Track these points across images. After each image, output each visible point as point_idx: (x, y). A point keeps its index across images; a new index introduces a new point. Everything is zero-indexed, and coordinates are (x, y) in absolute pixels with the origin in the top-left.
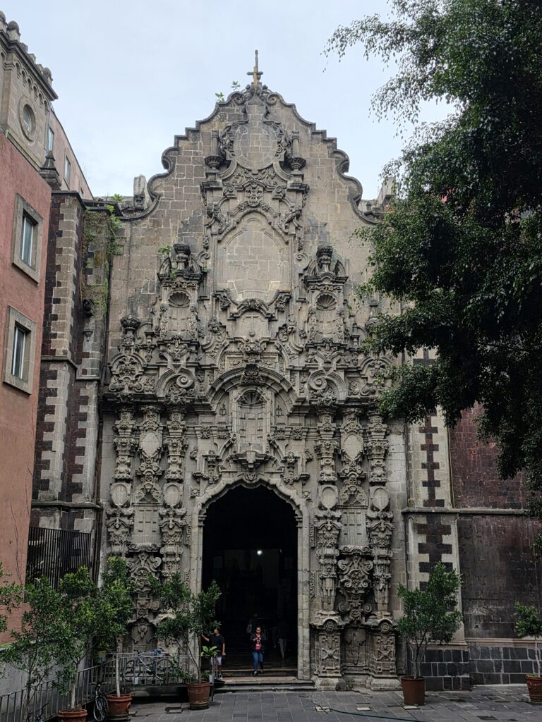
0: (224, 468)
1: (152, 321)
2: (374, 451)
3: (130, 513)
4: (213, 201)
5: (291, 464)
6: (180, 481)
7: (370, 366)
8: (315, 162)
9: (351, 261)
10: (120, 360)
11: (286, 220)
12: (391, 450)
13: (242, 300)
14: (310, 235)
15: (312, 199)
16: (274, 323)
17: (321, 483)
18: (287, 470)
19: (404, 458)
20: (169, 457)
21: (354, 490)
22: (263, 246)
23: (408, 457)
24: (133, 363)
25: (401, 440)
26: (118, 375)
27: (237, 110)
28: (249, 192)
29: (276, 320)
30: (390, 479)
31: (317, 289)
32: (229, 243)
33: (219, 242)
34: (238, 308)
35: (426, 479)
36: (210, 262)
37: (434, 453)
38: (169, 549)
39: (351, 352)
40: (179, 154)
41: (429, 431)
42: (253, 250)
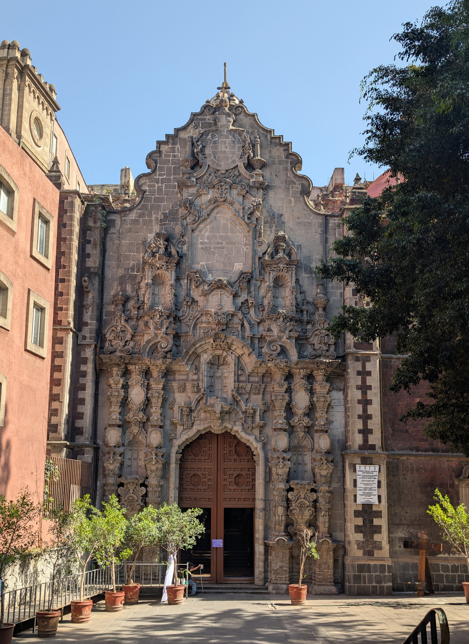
0: (196, 417)
1: (138, 296)
2: (319, 405)
3: (122, 451)
4: (189, 196)
5: (251, 414)
6: (161, 427)
7: (316, 334)
8: (274, 163)
9: (302, 246)
10: (113, 328)
11: (249, 213)
12: (333, 404)
13: (211, 279)
15: (271, 194)
16: (238, 298)
17: (275, 430)
18: (247, 419)
19: (343, 410)
20: (152, 407)
21: (302, 435)
22: (229, 234)
23: (346, 410)
24: (123, 331)
25: (342, 395)
26: (110, 340)
27: (209, 118)
28: (218, 189)
29: (240, 296)
30: (331, 427)
31: (273, 270)
32: (201, 231)
33: (193, 230)
34: (208, 286)
35: (361, 428)
36: (185, 248)
37: (369, 406)
38: (152, 481)
39: (302, 322)
40: (160, 156)
41: (364, 388)
42: (221, 237)
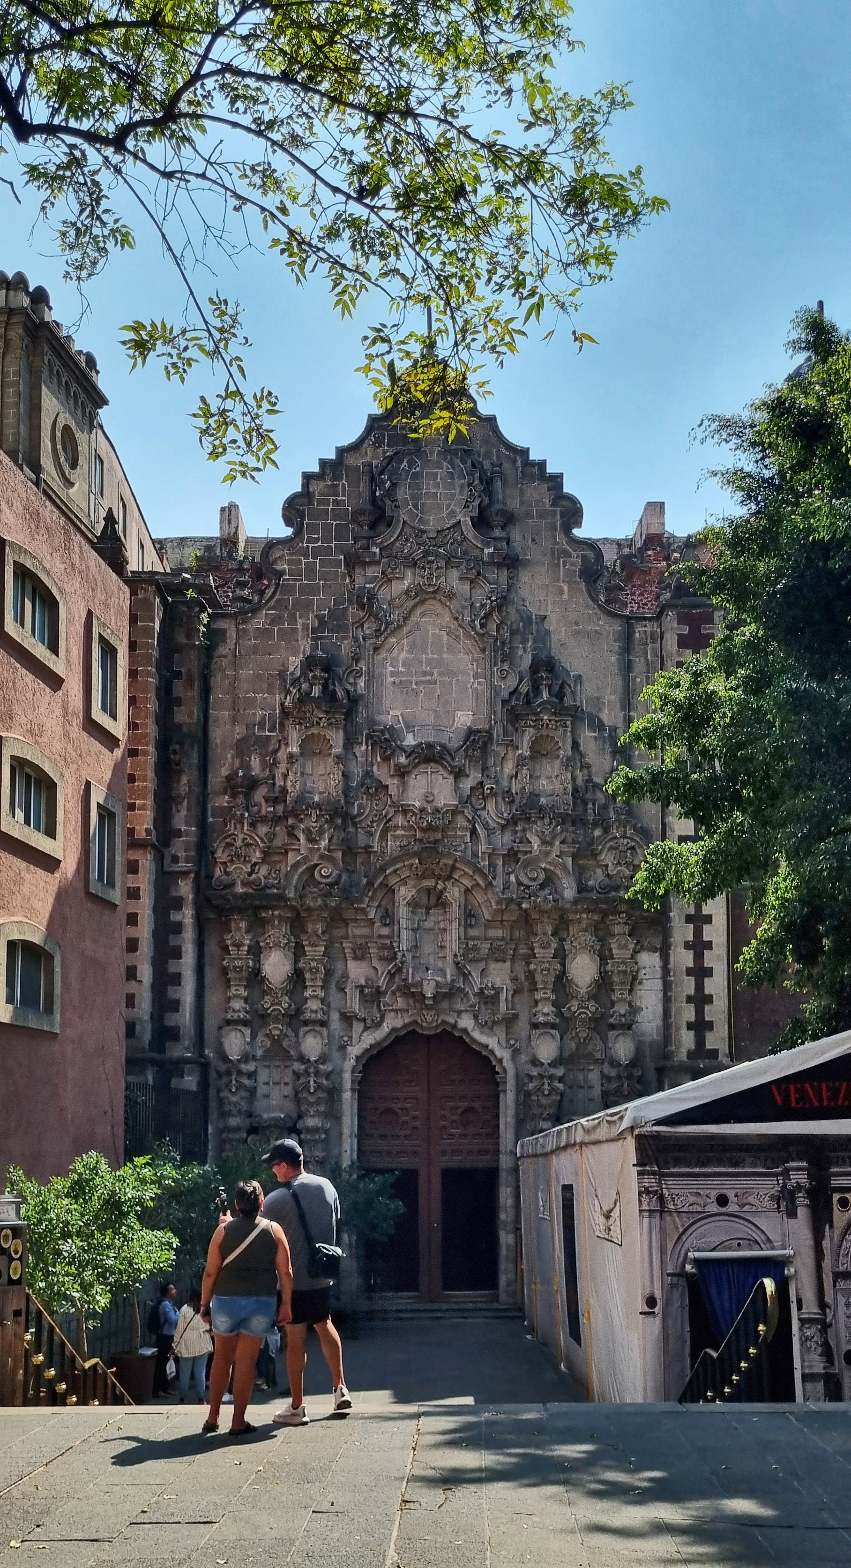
0: (389, 1005)
1: (274, 779)
2: (616, 978)
3: (252, 1069)
4: (367, 583)
5: (489, 998)
6: (323, 1024)
7: (611, 848)
8: (529, 515)
9: (584, 678)
10: (228, 840)
11: (482, 614)
12: (641, 976)
13: (413, 743)
14: (519, 637)
15: (525, 576)
16: (464, 780)
17: (535, 1026)
18: (483, 1007)
19: (661, 987)
20: (305, 987)
21: (585, 1035)
22: (445, 656)
23: (667, 987)
24: (248, 845)
25: (658, 959)
26: (224, 864)
28: (423, 568)
29: (467, 776)
30: (638, 1018)
31: (530, 726)
32: (390, 651)
33: (376, 649)
34: (407, 758)
35: (693, 1019)
36: (361, 683)
37: (707, 981)
38: (311, 1122)
39: (584, 824)
40: (310, 503)
41: (699, 946)
42: (429, 661)
